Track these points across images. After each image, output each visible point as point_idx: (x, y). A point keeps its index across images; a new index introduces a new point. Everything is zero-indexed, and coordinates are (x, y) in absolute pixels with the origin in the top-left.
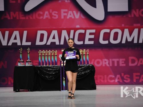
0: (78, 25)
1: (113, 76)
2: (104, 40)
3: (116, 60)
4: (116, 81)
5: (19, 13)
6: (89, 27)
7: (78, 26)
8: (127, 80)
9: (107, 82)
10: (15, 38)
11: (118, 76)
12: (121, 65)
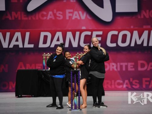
0: (84, 26)
1: (121, 82)
2: (112, 42)
3: (124, 64)
4: (125, 86)
5: (21, 13)
6: (95, 29)
7: (84, 28)
8: (136, 85)
9: (115, 87)
10: (17, 40)
11: (126, 81)
12: (129, 69)
